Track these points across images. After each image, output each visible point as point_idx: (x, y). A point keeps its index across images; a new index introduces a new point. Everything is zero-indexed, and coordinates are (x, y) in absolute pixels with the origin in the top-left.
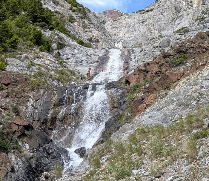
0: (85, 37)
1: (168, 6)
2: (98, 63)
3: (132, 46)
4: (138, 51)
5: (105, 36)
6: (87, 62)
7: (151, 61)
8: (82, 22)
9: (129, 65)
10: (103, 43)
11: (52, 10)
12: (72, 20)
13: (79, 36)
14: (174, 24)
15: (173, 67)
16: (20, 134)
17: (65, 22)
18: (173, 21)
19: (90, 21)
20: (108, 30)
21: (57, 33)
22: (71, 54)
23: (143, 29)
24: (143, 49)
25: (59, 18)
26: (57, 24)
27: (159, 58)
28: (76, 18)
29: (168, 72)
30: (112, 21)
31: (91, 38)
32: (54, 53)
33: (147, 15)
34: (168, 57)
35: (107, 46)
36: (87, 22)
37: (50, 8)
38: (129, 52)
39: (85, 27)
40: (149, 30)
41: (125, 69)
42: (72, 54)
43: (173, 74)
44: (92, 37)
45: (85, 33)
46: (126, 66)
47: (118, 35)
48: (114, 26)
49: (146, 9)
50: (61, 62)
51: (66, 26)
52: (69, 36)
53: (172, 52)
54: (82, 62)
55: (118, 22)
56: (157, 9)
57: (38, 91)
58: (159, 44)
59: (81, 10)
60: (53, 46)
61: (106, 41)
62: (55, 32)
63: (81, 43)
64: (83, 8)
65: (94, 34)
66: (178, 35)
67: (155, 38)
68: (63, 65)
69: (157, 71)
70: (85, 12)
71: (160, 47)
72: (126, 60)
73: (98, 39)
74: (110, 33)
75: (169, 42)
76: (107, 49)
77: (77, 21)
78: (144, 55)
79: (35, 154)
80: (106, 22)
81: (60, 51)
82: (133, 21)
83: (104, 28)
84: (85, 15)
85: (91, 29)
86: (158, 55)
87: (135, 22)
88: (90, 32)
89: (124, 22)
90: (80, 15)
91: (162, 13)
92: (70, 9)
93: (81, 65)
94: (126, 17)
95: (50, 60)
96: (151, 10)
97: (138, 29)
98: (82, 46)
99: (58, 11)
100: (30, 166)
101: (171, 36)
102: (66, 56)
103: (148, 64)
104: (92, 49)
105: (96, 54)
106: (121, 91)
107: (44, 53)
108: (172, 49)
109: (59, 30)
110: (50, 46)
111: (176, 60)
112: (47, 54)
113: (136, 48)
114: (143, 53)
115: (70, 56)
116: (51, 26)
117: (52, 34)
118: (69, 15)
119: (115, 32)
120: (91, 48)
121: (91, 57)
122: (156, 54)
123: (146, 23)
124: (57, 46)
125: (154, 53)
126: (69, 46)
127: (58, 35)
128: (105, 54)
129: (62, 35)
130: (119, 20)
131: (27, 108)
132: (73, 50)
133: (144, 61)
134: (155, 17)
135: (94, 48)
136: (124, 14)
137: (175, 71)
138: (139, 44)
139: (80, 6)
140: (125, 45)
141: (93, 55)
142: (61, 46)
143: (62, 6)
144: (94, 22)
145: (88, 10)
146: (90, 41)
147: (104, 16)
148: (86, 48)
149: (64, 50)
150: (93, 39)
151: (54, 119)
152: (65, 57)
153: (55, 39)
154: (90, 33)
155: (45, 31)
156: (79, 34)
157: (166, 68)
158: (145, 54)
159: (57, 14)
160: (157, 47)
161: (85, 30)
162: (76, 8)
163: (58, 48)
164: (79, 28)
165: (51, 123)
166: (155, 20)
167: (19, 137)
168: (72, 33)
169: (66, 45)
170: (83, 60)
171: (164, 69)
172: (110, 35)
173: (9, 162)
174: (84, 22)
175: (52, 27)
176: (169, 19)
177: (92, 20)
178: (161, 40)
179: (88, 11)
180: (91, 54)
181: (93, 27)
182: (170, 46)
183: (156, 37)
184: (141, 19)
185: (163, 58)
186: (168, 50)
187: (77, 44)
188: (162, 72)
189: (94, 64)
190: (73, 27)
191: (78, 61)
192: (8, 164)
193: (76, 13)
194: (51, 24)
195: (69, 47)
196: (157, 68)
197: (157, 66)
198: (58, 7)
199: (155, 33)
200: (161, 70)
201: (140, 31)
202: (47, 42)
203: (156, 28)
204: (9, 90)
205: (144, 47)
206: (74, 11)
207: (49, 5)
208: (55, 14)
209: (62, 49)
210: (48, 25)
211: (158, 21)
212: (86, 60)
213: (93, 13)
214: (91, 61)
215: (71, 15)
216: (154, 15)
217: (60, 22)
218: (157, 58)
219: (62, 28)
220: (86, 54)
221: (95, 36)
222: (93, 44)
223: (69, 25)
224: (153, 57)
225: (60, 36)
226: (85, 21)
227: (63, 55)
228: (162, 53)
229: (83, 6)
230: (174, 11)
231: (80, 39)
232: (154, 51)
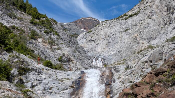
0: (53, 56)
1: (158, 7)
2: (72, 89)
3: (114, 63)
4: (122, 69)
5: (79, 53)
6: (58, 89)
7: (139, 81)
8: (47, 37)
9: (112, 88)
10: (77, 62)
11: (8, 26)
12: (34, 36)
13: (46, 56)
14: (167, 29)
15: (169, 87)
17: (25, 39)
18: (166, 26)
19: (58, 35)
20: (82, 45)
21: (16, 55)
22: (37, 80)
23: (127, 39)
24: (128, 66)
25: (18, 35)
26: (16, 43)
27: (149, 77)
28: (39, 32)
29: (162, 93)
30: (86, 33)
31: (62, 57)
32: (16, 81)
33: (130, 21)
34: (162, 75)
35: (82, 65)
36: (54, 37)
37: (5, 23)
38: (111, 71)
39: (52, 43)
40: (135, 41)
41: (107, 94)
42: (39, 80)
43: (169, 95)
44: (62, 55)
45: (53, 51)
46: (108, 90)
47: (95, 51)
48: (89, 39)
49: (129, 14)
50: (26, 92)
51: (28, 45)
52: (33, 57)
53: (165, 68)
54: (52, 89)
55: (93, 33)
56: (143, 12)
58: (149, 57)
59: (45, 22)
60: (12, 71)
61: (80, 60)
62: (14, 54)
63: (49, 65)
64: (48, 20)
65: (64, 52)
66: (173, 44)
67: (143, 50)
68: (28, 95)
69: (149, 93)
70: (51, 24)
71: (151, 62)
72: (107, 82)
73: (71, 57)
74: (85, 49)
75: (162, 54)
76: (83, 69)
77: (41, 37)
78: (130, 74)
80: (78, 35)
81: (23, 77)
82: (113, 30)
83: (76, 43)
84: (51, 28)
85: (60, 46)
86: (148, 72)
87: (115, 31)
88: (59, 49)
89: (102, 33)
90: (44, 29)
91: (150, 17)
92: (30, 23)
93: (51, 92)
94: (103, 26)
95: (11, 90)
97: (121, 40)
98: (50, 69)
99: (16, 26)
101: (164, 46)
102: (31, 83)
103: (136, 85)
104: (63, 72)
105: (69, 77)
107: (2, 81)
108: (166, 64)
109: (19, 50)
110: (10, 72)
111: (173, 77)
112: (5, 83)
113: (119, 66)
114: (129, 71)
115: (35, 83)
116: (9, 46)
117: (10, 56)
118: (30, 29)
119: (91, 46)
120: (62, 70)
121: (62, 81)
122: (146, 71)
123: (130, 31)
124: (18, 71)
125: (143, 70)
126: (33, 70)
127: (18, 57)
128: (80, 76)
129: (23, 56)
130: (95, 30)
132: (39, 74)
133: (131, 82)
134: (141, 22)
135: (67, 71)
136: (100, 22)
137: (171, 92)
138: (123, 60)
139: (43, 18)
140: (106, 62)
141: (65, 79)
142: (24, 71)
143: (20, 19)
144: (63, 37)
145: (54, 21)
146: (61, 61)
147: (75, 27)
148: (55, 70)
149: (27, 76)
150: (63, 58)
152: (29, 84)
153: (15, 63)
154: (59, 51)
155: (2, 54)
156: (45, 53)
157: (160, 88)
158: (132, 73)
159: (14, 30)
160: (146, 62)
161: (53, 47)
162: (38, 21)
163: (20, 74)
164: (44, 45)
166: (142, 27)
168: (36, 53)
169: (29, 70)
170: (53, 86)
171: (157, 90)
172: (84, 51)
174: (50, 38)
175: (9, 48)
176: (160, 23)
177: (60, 34)
178: (152, 52)
179: (54, 23)
180: (62, 79)
181: (62, 42)
182: (163, 60)
183: (145, 49)
184: (124, 26)
185: (155, 76)
186: (161, 64)
187: (43, 66)
188: (155, 94)
189: (67, 90)
190: (37, 45)
191: (46, 88)
193: (39, 26)
194: (7, 44)
195: (34, 72)
196: (148, 90)
197: (148, 86)
198: (16, 21)
199: (143, 43)
200: (153, 92)
201: (124, 42)
202: (5, 67)
203: (144, 36)
205: (130, 64)
206: (36, 24)
207: (3, 19)
208: (12, 30)
209: (24, 74)
210: (3, 46)
211: (146, 28)
212: (57, 87)
213: (61, 24)
214: (63, 87)
215: (33, 30)
216: (140, 20)
217: (20, 40)
218: (147, 76)
219: (22, 48)
220: (56, 79)
221: (66, 54)
222: (65, 65)
223: (32, 43)
224: (142, 75)
225: (21, 58)
226: (51, 36)
227: (27, 82)
228: (153, 70)
229: (46, 17)
230: (166, 13)
231: (47, 59)
232: (143, 67)
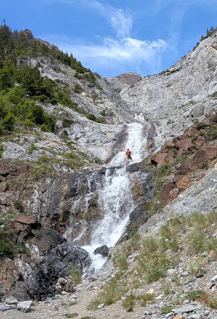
0: (96, 110)
1: (200, 64)
2: (115, 142)
3: (156, 117)
4: (164, 124)
5: (122, 108)
6: (101, 142)
7: (181, 134)
8: (91, 91)
9: (154, 141)
10: (120, 117)
11: (53, 79)
12: (78, 90)
13: (89, 110)
14: (208, 85)
15: (210, 140)
16: (26, 234)
17: (69, 93)
18: (207, 82)
19: (101, 89)
20: (125, 100)
21: (61, 108)
22: (80, 132)
23: (169, 95)
24: (170, 120)
25: (62, 88)
26: (60, 96)
27: (191, 131)
28: (83, 86)
29: (203, 147)
30: (128, 88)
31: (104, 111)
32: (60, 133)
33: (172, 76)
34: (204, 129)
35: (124, 119)
36: (97, 91)
37: (50, 77)
38: (153, 125)
39: (95, 97)
40: (177, 96)
41: (149, 147)
42: (83, 133)
43: (210, 149)
44: (105, 109)
45: (96, 105)
46: (150, 143)
47: (137, 105)
48: (131, 94)
49: (171, 70)
50: (70, 144)
51: (72, 98)
52: (76, 110)
53: (207, 122)
54: (95, 141)
55: (136, 88)
56: (186, 68)
57: (44, 180)
58: (191, 112)
59: (89, 76)
60: (57, 124)
61: (123, 114)
62: (59, 107)
63: (92, 118)
64: (91, 74)
65: (107, 106)
66: (214, 99)
67: (185, 105)
68: (72, 147)
69: (190, 146)
70: (94, 78)
71: (193, 116)
72: (149, 135)
73: (113, 111)
74: (128, 103)
75: (204, 109)
76: (125, 123)
77: (85, 91)
78: (172, 128)
79: (47, 258)
80: (121, 90)
81: (67, 129)
82: (155, 85)
83: (119, 98)
84: (94, 82)
85: (103, 100)
86: (190, 126)
87: (158, 86)
88: (102, 103)
89: (145, 88)
90: (88, 83)
91: (192, 73)
92: (75, 77)
93: (95, 145)
94: (145, 81)
95: (56, 142)
96: (178, 70)
97: (163, 96)
98: (93, 122)
99: (60, 79)
100: (41, 272)
101: (205, 101)
102: (75, 135)
103: (178, 139)
104: (106, 125)
105: (112, 130)
106: (146, 175)
107: (47, 133)
108: (208, 118)
109: (63, 103)
110: (54, 124)
111: (214, 132)
112: (50, 134)
113: (161, 120)
114: (171, 125)
115: (79, 135)
116: (53, 99)
117: (55, 109)
118: (74, 83)
119: (133, 101)
120: (105, 123)
121: (105, 134)
122: (187, 126)
123: (172, 87)
124: (63, 124)
125: (185, 124)
126: (77, 122)
127: (62, 110)
128: (123, 129)
129: (67, 109)
130: (137, 85)
131: (32, 202)
132: (83, 127)
133: (172, 136)
134: (183, 78)
135: (109, 124)
136: (143, 77)
137: (212, 145)
138: (165, 115)
139: (87, 72)
140: (148, 117)
141: (108, 132)
142: (68, 123)
143: (64, 73)
144: (106, 91)
145: (98, 75)
146: (103, 114)
147: (118, 82)
148: (98, 123)
149: (71, 128)
150: (106, 112)
151: (67, 213)
152: (73, 137)
153: (59, 115)
154: (102, 105)
155: (47, 106)
156: (88, 107)
157: (202, 142)
158: (174, 127)
159: (59, 83)
160: (188, 116)
161: (96, 101)
162: (82, 75)
163: (64, 126)
164: (88, 99)
165: (63, 218)
166: (184, 83)
167: (26, 238)
168: (80, 106)
169: (73, 122)
170: (96, 139)
171: (198, 144)
172: (127, 106)
173: (16, 268)
174: (94, 91)
175: (54, 101)
176: (202, 80)
177: (104, 89)
178: (193, 107)
179: (98, 77)
180: (105, 132)
181: (106, 97)
182: (205, 115)
183: (187, 104)
184: (166, 82)
185: (197, 130)
186: (202, 119)
187: (87, 120)
188: (197, 148)
189: (110, 143)
190: (80, 99)
191: (90, 141)
192: (14, 271)
193: (83, 80)
194: (52, 97)
195: (78, 124)
196: (190, 144)
197: (190, 140)
198: (60, 74)
199: (184, 99)
200: (195, 145)
201: (165, 97)
202: (50, 119)
203: (185, 92)
204: (8, 182)
205: (172, 118)
206: (79, 78)
207: (48, 73)
208: (56, 83)
209: (68, 126)
210: (49, 98)
211: (187, 84)
212: (100, 139)
213: (104, 78)
214: (106, 140)
215: (77, 83)
216: (182, 77)
217: (64, 94)
218: (189, 130)
219: (66, 100)
220: (99, 132)
221: (109, 108)
222: (108, 119)
223: (76, 97)
224: (184, 129)
225: (65, 111)
226: (94, 90)
227: (71, 135)
228: (195, 123)
229: (90, 71)
230: (207, 70)
231: (90, 113)
232: (184, 122)
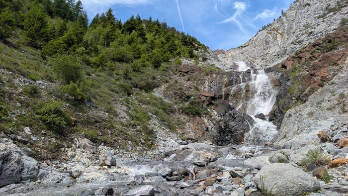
16: (208, 103)
23: (242, 57)
49: (244, 46)
91: (255, 47)
96: (247, 46)
123: (244, 54)
131: (205, 88)
151: (227, 95)
165: (225, 98)
167: (208, 105)
173: (204, 123)
184: (241, 52)
216: (249, 49)
